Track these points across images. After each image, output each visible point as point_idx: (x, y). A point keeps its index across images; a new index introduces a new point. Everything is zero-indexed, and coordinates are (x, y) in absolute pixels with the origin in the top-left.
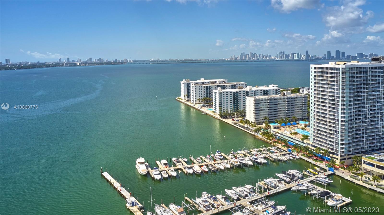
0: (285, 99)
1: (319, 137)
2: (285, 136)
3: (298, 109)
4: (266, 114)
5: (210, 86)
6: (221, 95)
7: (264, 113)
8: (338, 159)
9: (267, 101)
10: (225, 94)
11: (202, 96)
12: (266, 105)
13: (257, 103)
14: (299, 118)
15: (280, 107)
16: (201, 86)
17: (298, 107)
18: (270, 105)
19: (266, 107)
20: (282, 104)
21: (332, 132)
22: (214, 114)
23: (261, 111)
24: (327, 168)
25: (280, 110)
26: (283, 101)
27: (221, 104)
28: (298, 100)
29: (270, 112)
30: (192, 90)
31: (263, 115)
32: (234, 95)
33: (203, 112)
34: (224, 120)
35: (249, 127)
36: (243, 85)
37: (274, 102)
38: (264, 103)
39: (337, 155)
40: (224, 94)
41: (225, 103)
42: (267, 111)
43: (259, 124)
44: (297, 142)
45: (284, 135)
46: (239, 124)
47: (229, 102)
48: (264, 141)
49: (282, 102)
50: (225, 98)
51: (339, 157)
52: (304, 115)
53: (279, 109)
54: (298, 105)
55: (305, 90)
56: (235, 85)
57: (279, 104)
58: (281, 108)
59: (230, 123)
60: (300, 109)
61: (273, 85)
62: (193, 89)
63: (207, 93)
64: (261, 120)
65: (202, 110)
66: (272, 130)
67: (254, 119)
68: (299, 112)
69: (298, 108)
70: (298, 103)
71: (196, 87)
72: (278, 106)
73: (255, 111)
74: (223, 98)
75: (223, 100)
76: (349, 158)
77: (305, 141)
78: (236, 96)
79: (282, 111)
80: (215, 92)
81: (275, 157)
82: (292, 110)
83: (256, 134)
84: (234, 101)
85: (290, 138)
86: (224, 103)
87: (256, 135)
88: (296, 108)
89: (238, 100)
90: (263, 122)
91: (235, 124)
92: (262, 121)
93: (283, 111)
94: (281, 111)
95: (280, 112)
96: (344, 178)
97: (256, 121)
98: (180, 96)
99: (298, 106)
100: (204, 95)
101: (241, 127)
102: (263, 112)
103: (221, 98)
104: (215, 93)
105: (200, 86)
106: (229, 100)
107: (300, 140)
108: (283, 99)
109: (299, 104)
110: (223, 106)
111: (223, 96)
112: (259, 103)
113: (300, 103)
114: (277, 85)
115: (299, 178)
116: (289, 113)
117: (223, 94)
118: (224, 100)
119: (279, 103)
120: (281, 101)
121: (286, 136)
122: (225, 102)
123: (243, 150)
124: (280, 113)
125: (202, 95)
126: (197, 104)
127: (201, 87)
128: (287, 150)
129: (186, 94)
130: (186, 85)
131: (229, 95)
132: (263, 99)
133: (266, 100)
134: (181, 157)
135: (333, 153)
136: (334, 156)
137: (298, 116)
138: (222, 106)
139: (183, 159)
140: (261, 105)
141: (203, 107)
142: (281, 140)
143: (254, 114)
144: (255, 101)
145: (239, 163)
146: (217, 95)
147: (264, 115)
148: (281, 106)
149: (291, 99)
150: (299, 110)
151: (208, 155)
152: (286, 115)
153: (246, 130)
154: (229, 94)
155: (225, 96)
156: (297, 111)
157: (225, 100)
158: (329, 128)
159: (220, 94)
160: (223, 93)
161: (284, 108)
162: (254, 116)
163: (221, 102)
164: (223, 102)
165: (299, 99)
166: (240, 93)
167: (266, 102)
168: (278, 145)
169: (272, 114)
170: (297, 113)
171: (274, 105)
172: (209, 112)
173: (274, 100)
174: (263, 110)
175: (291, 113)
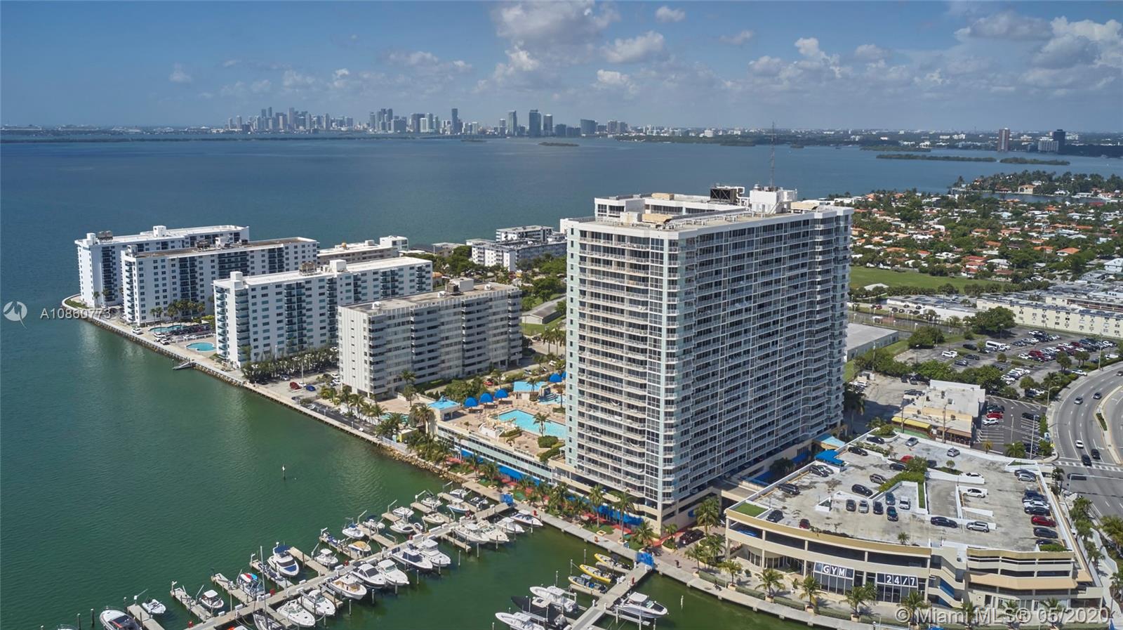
0: (459, 305)
1: (595, 451)
2: (484, 445)
3: (495, 335)
4: (405, 363)
5: (193, 259)
6: (243, 298)
7: (400, 360)
8: (654, 517)
9: (408, 319)
10: (259, 293)
11: (168, 293)
12: (404, 331)
13: (377, 327)
14: (498, 360)
15: (447, 335)
16: (159, 261)
17: (496, 328)
18: (416, 331)
19: (405, 339)
20: (450, 322)
21: (638, 438)
22: (221, 366)
23: (390, 354)
24: (631, 554)
25: (447, 342)
26: (455, 314)
27: (244, 330)
28: (497, 306)
29: (417, 354)
30: (125, 274)
31: (395, 365)
32: (289, 295)
33: (178, 360)
34: (261, 389)
35: (355, 413)
36: (306, 249)
37: (428, 321)
38: (399, 325)
39: (654, 505)
40: (254, 293)
41: (260, 325)
42: (409, 350)
43: (383, 396)
44: (526, 466)
45: (481, 444)
46: (318, 404)
47: (273, 319)
48: (416, 466)
49: (451, 319)
50: (259, 307)
51: (658, 512)
52: (513, 351)
53: (443, 339)
54: (496, 321)
55: (486, 251)
56: (280, 249)
57: (443, 324)
58: (447, 338)
59: (285, 402)
60: (502, 334)
61: (394, 239)
62: (130, 271)
63: (184, 284)
64: (389, 383)
65: (170, 349)
66: (440, 429)
67: (367, 382)
68: (498, 342)
69: (495, 332)
70: (494, 314)
71: (140, 263)
72: (441, 332)
73: (371, 355)
74: (251, 308)
75: (252, 315)
76: (682, 510)
77: (552, 463)
78: (295, 299)
79: (451, 345)
80: (222, 289)
81: (473, 537)
82: (479, 341)
83: (386, 443)
84: (290, 315)
85: (503, 452)
86: (255, 326)
87: (384, 444)
88: (491, 332)
89: (304, 311)
90: (398, 390)
91: (306, 403)
92: (393, 385)
93: (456, 344)
94: (448, 345)
95: (447, 349)
96: (685, 584)
97: (375, 388)
98: (77, 291)
99: (495, 324)
100: (173, 291)
101: (328, 415)
102: (396, 356)
103: (243, 309)
104: (222, 291)
105: (155, 262)
106: (273, 312)
107: (537, 459)
108: (455, 306)
109: (498, 317)
110: (252, 337)
111: (251, 301)
112: (382, 329)
113: (503, 316)
114: (405, 238)
115: (566, 614)
116: (473, 349)
117: (251, 294)
118: (256, 319)
119: (442, 320)
120: (449, 315)
121: (488, 447)
122: (260, 321)
123: (361, 522)
124: (447, 353)
125: (165, 291)
126: (149, 328)
127: (159, 264)
128: (498, 499)
129: (102, 288)
130: (100, 254)
131: (272, 298)
132: (396, 314)
133: (403, 315)
134: (135, 598)
135: (641, 501)
136: (645, 508)
137: (496, 357)
138: (248, 338)
139: (144, 604)
140: (389, 334)
141: (175, 338)
142: (474, 462)
143: (367, 366)
144: (371, 322)
145: (362, 591)
146: (231, 300)
147: (398, 364)
148: (449, 330)
149: (478, 304)
150: (498, 338)
151: (243, 573)
152: (464, 358)
153: (347, 428)
154: (272, 292)
155: (259, 299)
156: (495, 339)
157: (260, 314)
158: (628, 423)
159: (242, 295)
160: (250, 292)
161: (457, 336)
162: (367, 374)
163: (243, 324)
164: (252, 322)
165: (498, 302)
166: (307, 286)
167: (403, 324)
168: (466, 477)
169: (423, 361)
170: (495, 346)
171: (429, 328)
172: (201, 357)
173: (429, 313)
174: (397, 349)
175: (478, 348)
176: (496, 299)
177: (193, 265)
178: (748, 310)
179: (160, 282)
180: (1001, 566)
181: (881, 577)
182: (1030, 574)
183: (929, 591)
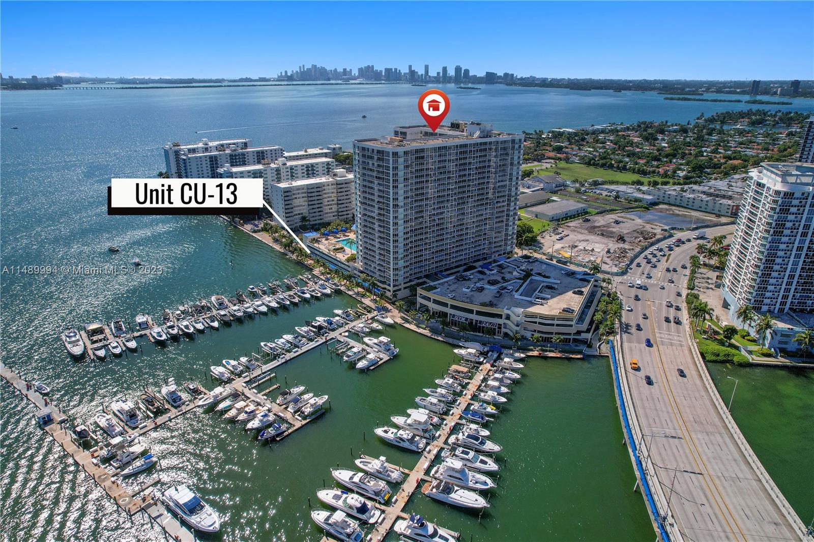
0: (334, 184)
1: (367, 259)
5: (216, 156)
7: (302, 212)
9: (305, 190)
10: (239, 176)
12: (302, 197)
18: (310, 197)
20: (330, 193)
21: (383, 252)
23: (295, 209)
25: (328, 203)
26: (333, 188)
29: (311, 209)
32: (255, 177)
37: (316, 192)
40: (236, 176)
42: (307, 207)
44: (341, 265)
45: (323, 254)
53: (325, 202)
57: (326, 194)
62: (185, 163)
63: (212, 170)
64: (296, 223)
66: (308, 245)
72: (325, 198)
73: (285, 209)
76: (405, 288)
77: (351, 264)
79: (330, 205)
80: (220, 173)
85: (332, 258)
87: (284, 253)
92: (298, 225)
93: (333, 204)
102: (299, 210)
107: (345, 262)
112: (291, 196)
116: (343, 207)
120: (329, 189)
121: (326, 255)
124: (328, 209)
132: (298, 188)
133: (302, 189)
135: (385, 283)
136: (386, 286)
143: (284, 214)
148: (329, 197)
149: (346, 184)
152: (338, 212)
154: (245, 175)
159: (230, 176)
161: (334, 200)
166: (265, 172)
167: (301, 193)
169: (315, 213)
171: (318, 196)
173: (318, 187)
178: (448, 190)
181: (481, 322)
182: (553, 325)
183: (503, 330)
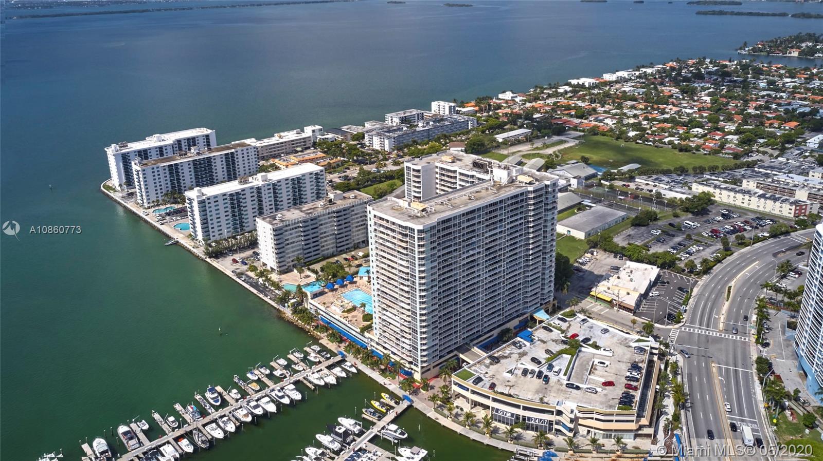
0: (332, 212)
2: (333, 317)
3: (357, 227)
4: (298, 250)
5: (176, 165)
6: (203, 205)
7: (295, 249)
8: (417, 372)
9: (298, 225)
10: (212, 201)
11: (162, 187)
12: (296, 232)
13: (278, 233)
14: (360, 240)
15: (325, 230)
16: (155, 168)
17: (358, 222)
18: (304, 231)
19: (297, 237)
20: (327, 223)
21: (407, 330)
22: (193, 244)
24: (400, 393)
25: (325, 235)
26: (329, 218)
27: (205, 223)
28: (357, 210)
29: (306, 245)
30: (135, 176)
31: (292, 254)
32: (232, 199)
33: (169, 238)
34: (214, 263)
37: (312, 225)
38: (293, 229)
39: (417, 366)
40: (209, 201)
41: (215, 219)
42: (300, 243)
43: (286, 271)
44: (354, 333)
45: (331, 316)
46: (247, 276)
47: (222, 215)
48: (296, 326)
49: (327, 221)
50: (213, 209)
51: (419, 369)
53: (322, 234)
54: (357, 218)
55: (374, 137)
56: (232, 153)
57: (322, 225)
58: (325, 232)
59: (228, 274)
60: (361, 225)
61: (313, 128)
62: (138, 175)
63: (172, 180)
64: (288, 263)
65: (164, 228)
66: (311, 304)
67: (275, 263)
68: (359, 230)
69: (357, 225)
70: (356, 214)
71: (144, 170)
72: (320, 230)
73: (276, 249)
74: (208, 210)
75: (209, 214)
76: (434, 367)
77: (366, 334)
78: (235, 202)
79: (328, 236)
80: (190, 198)
81: (317, 382)
82: (346, 232)
83: (281, 308)
84: (233, 212)
85: (342, 323)
86: (211, 220)
87: (280, 309)
90: (294, 266)
91: (239, 275)
92: (291, 264)
93: (331, 235)
94: (325, 237)
95: (325, 239)
96: (425, 416)
97: (280, 267)
99: (356, 220)
100: (165, 182)
101: (251, 285)
102: (292, 247)
103: (203, 211)
105: (153, 169)
106: (222, 211)
107: (359, 330)
108: (329, 213)
109: (359, 216)
110: (210, 227)
111: (208, 206)
112: (282, 234)
113: (361, 215)
114: (321, 127)
115: (355, 434)
116: (342, 237)
117: (207, 202)
118: (212, 214)
119: (321, 223)
120: (325, 219)
121: (335, 318)
122: (214, 217)
123: (258, 369)
124: (326, 241)
125: (160, 186)
126: (153, 209)
127: (156, 170)
128: (337, 353)
129: (124, 180)
130: (121, 158)
131: (221, 202)
132: (290, 223)
133: (295, 223)
134: (133, 420)
135: (411, 363)
136: (413, 366)
137: (358, 239)
138: (208, 227)
139: (138, 423)
140: (287, 235)
141: (168, 218)
142: (327, 327)
143: (274, 255)
144: (274, 230)
145: (249, 419)
146: (196, 205)
147: (294, 251)
148: (326, 228)
149: (344, 210)
150: (359, 228)
151: (189, 405)
152: (337, 243)
153: (261, 296)
154: (220, 199)
155: (213, 204)
156: (357, 229)
157: (214, 213)
158: (402, 322)
159: (202, 203)
160: (207, 200)
161: (332, 230)
162: (274, 259)
163: (204, 219)
164: (209, 218)
165: (358, 207)
166: (243, 193)
167: (296, 228)
168: (322, 335)
169: (310, 248)
170: (357, 233)
171: (312, 229)
172: (182, 235)
173: (312, 220)
174: (292, 243)
175: (346, 236)
176: (356, 206)
177: (177, 168)
178: (479, 253)
179: (157, 181)
180: (595, 416)
181: (529, 419)
182: (612, 421)
183: (555, 427)
